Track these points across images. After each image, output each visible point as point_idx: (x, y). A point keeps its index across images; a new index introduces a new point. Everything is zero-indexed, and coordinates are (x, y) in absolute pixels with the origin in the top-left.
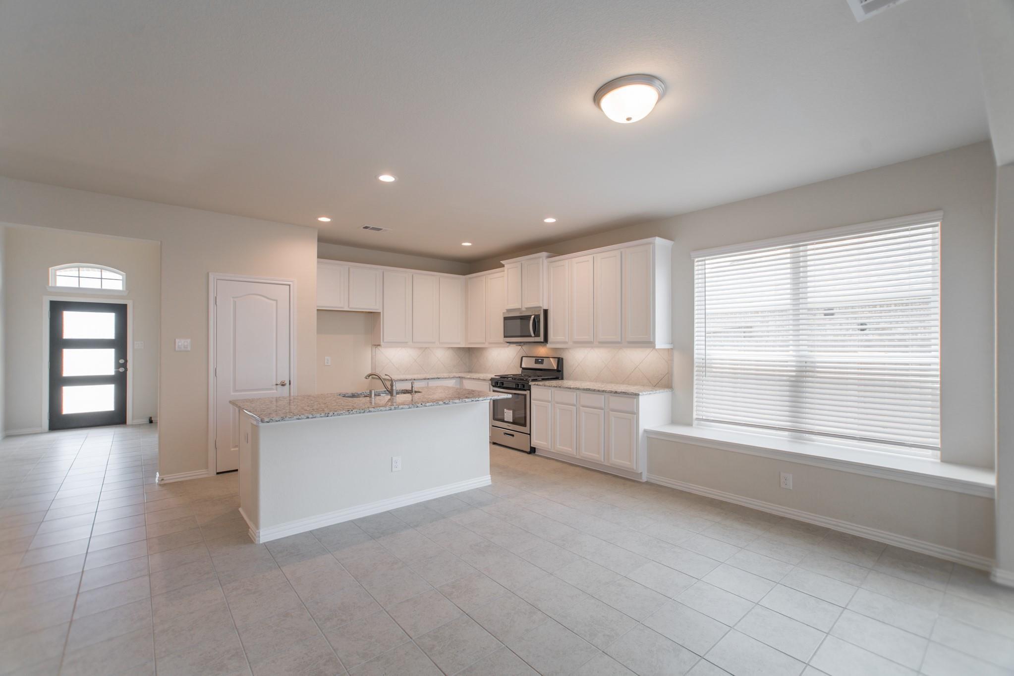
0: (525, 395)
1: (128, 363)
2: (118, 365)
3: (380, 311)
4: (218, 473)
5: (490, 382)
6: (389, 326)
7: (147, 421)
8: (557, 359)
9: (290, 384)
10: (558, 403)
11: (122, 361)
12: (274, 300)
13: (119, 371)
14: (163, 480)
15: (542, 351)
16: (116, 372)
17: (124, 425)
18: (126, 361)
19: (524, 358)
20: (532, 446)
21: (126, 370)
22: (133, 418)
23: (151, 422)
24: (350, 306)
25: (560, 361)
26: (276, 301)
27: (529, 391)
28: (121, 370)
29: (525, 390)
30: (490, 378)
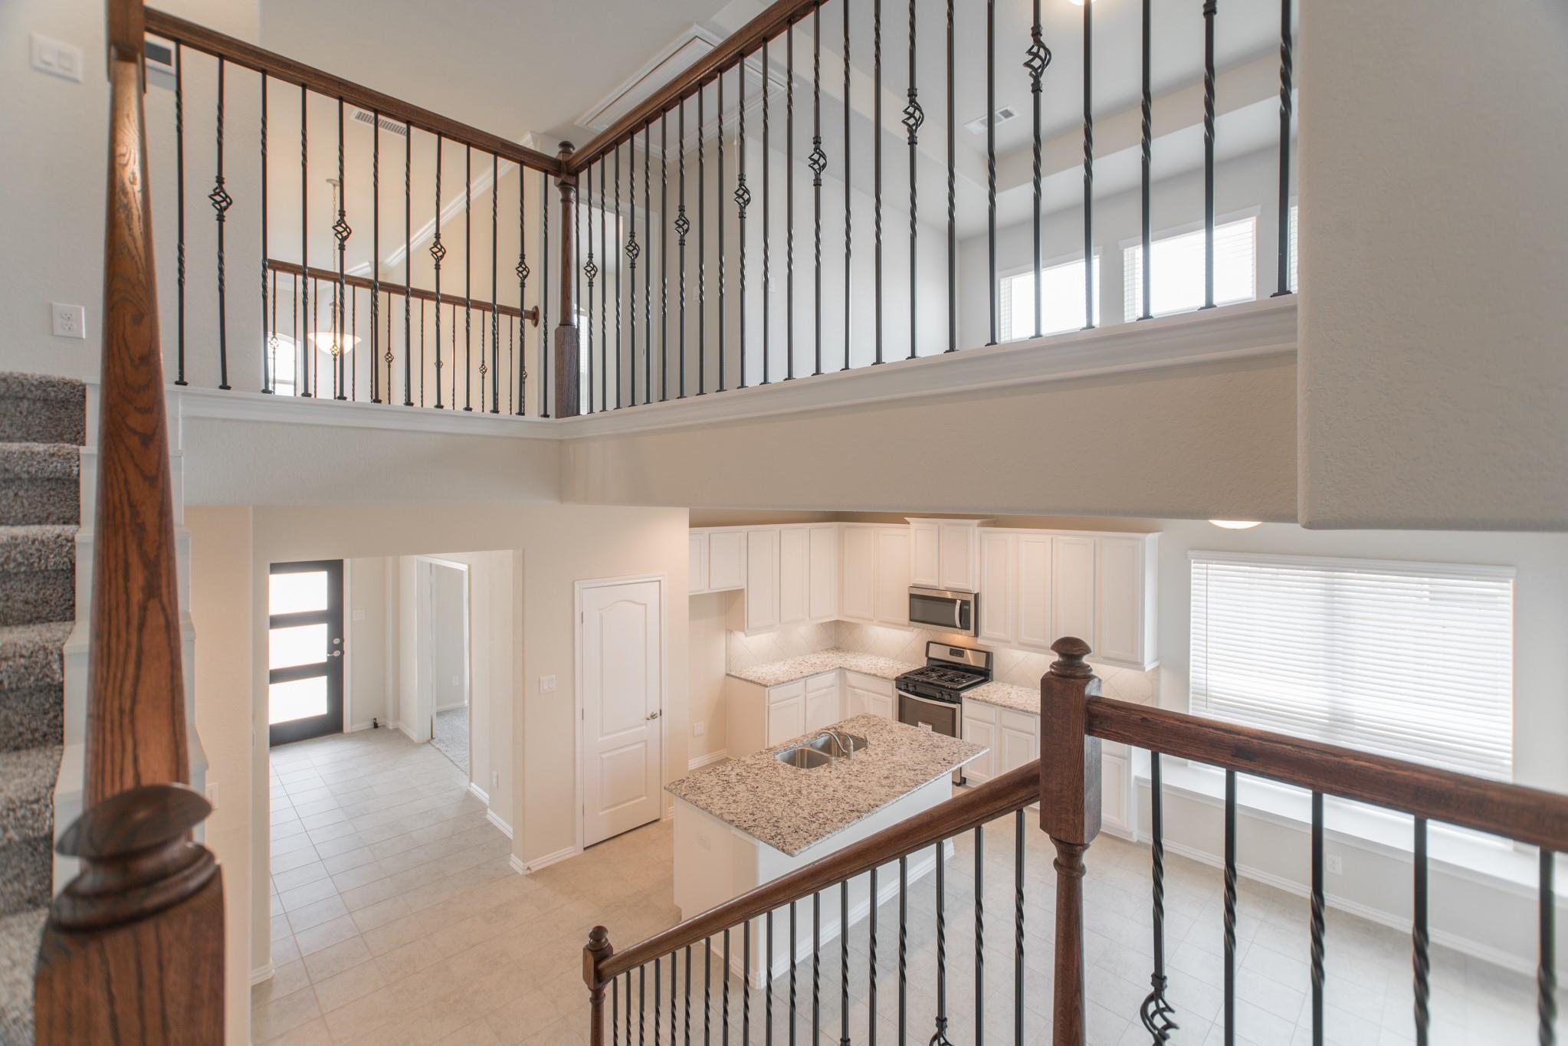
0: (954, 710)
1: (345, 643)
2: (332, 648)
3: (745, 587)
4: (585, 849)
5: (894, 683)
6: (756, 606)
7: (369, 724)
8: (985, 654)
9: (661, 714)
10: (1006, 727)
11: (337, 641)
12: (642, 604)
13: (333, 657)
14: (529, 868)
15: (960, 638)
16: (328, 658)
17: (340, 734)
18: (342, 640)
19: (931, 644)
20: (963, 776)
21: (342, 653)
22: (352, 723)
23: (376, 726)
24: (711, 587)
25: (989, 656)
26: (646, 605)
27: (960, 705)
28: (337, 653)
29: (955, 703)
30: (894, 677)
